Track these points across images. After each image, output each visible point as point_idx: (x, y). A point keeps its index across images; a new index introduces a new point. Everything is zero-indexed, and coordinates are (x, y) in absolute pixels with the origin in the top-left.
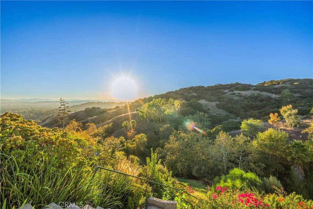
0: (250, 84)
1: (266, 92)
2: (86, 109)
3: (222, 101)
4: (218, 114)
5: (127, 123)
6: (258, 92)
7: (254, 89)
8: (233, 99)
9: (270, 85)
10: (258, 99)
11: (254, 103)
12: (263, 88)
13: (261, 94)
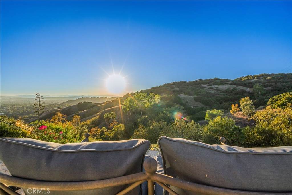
0: (228, 79)
1: (242, 86)
2: (78, 103)
3: (199, 95)
4: (195, 106)
5: (108, 115)
6: (234, 86)
7: (231, 83)
8: (210, 92)
9: (246, 80)
10: (233, 93)
11: (228, 96)
12: (240, 82)
13: (236, 88)
